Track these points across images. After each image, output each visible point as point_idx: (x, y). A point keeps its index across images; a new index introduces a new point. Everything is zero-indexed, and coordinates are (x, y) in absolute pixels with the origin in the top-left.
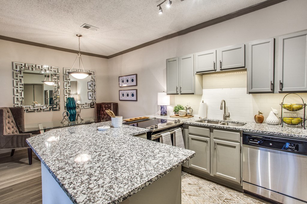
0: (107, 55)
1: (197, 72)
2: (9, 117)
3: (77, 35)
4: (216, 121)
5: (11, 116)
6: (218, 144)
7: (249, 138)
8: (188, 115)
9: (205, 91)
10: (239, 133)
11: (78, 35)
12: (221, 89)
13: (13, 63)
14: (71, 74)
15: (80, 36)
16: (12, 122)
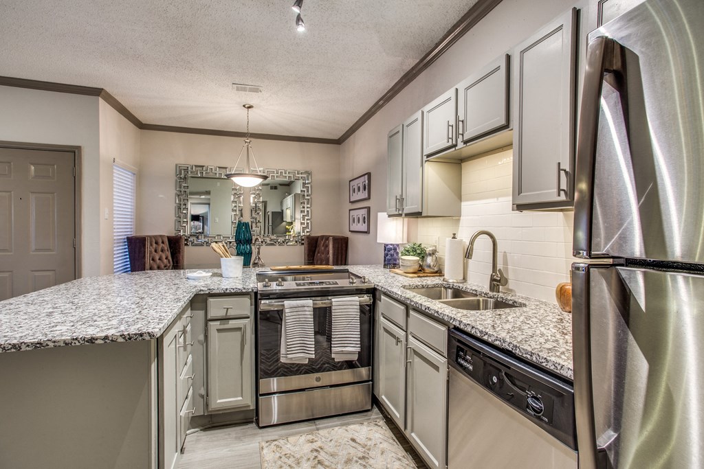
0: (336, 138)
1: (428, 156)
2: (162, 251)
3: (244, 106)
4: (471, 291)
5: (166, 248)
6: (416, 353)
7: (458, 346)
8: (427, 270)
9: (465, 206)
10: (443, 329)
11: (246, 106)
12: (496, 199)
13: (176, 165)
14: (232, 179)
15: (250, 107)
16: (166, 258)
